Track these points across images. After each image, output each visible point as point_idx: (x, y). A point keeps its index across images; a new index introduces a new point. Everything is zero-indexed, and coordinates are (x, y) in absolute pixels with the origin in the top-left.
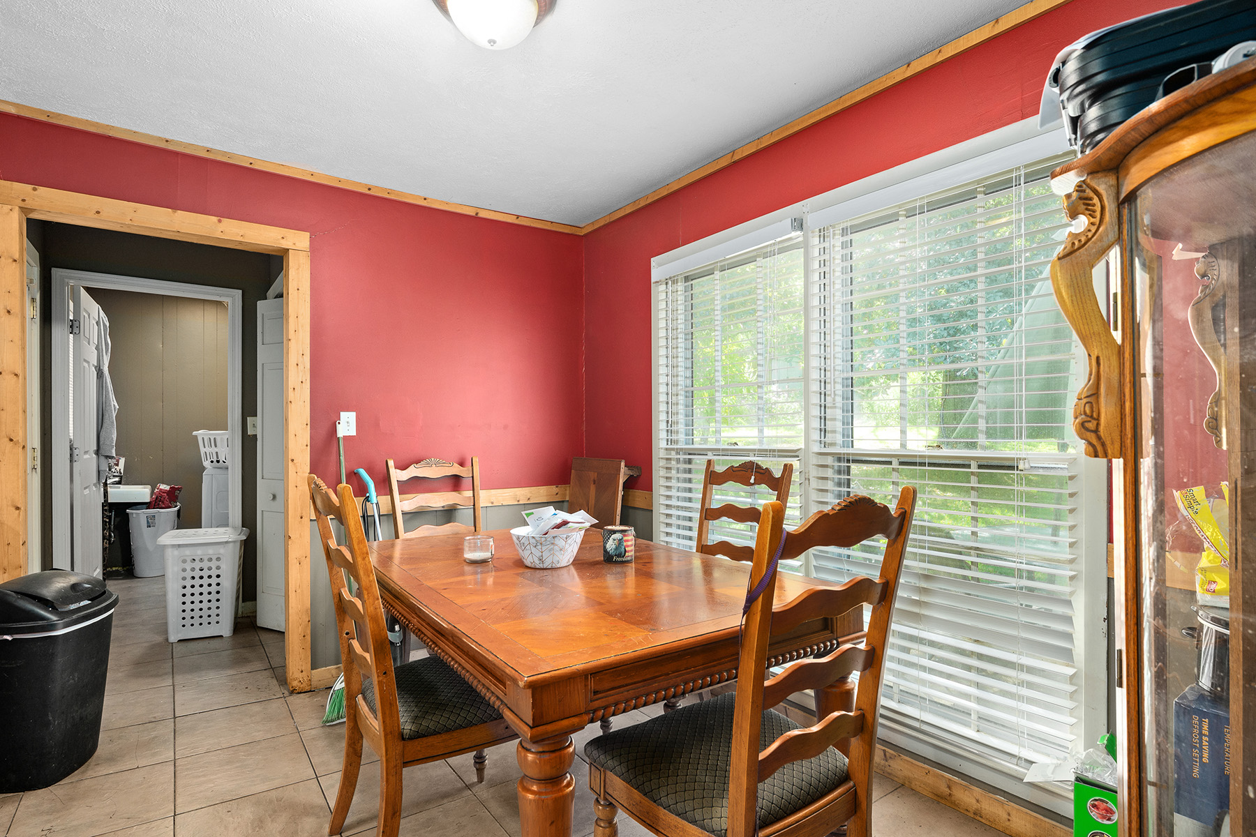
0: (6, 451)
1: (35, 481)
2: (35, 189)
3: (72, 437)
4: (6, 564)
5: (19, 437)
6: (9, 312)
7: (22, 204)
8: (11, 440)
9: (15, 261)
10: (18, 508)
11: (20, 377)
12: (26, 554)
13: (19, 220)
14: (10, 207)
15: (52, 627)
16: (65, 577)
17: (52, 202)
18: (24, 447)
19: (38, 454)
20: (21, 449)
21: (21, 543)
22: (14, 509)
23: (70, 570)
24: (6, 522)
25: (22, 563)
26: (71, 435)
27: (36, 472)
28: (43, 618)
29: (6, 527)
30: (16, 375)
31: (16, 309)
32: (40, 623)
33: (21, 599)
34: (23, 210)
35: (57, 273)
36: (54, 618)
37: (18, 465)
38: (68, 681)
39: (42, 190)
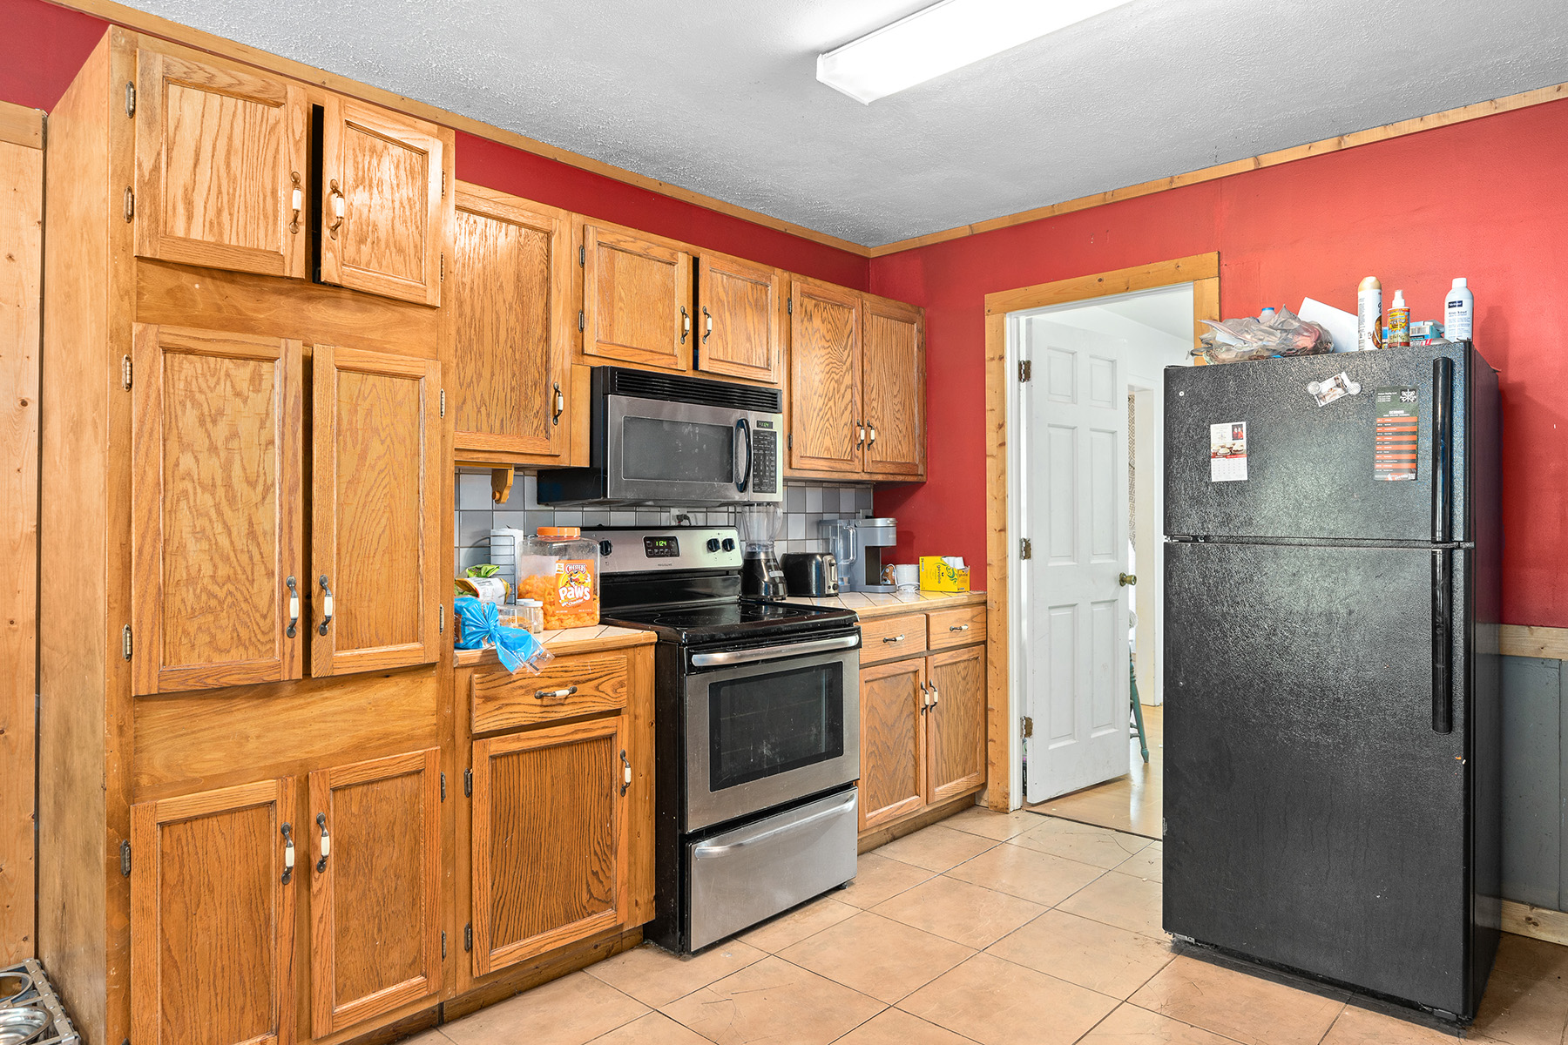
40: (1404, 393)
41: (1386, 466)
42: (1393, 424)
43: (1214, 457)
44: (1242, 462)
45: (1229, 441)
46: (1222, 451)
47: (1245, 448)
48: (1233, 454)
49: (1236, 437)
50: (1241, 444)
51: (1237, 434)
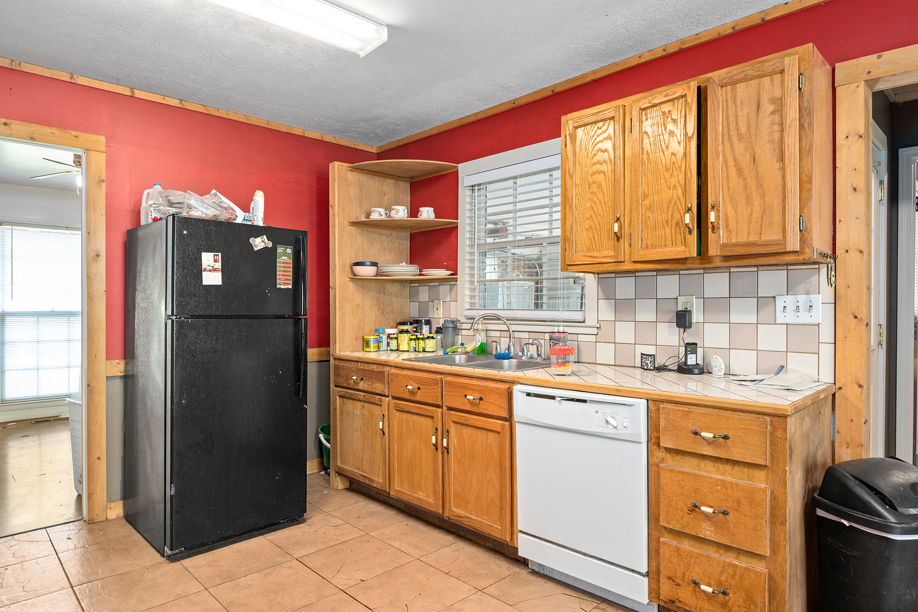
0: (851, 328)
1: (881, 356)
2: (879, 57)
3: (917, 315)
4: (849, 439)
5: (862, 314)
6: (855, 189)
7: (868, 77)
8: (856, 317)
9: (861, 136)
10: (860, 386)
11: (865, 254)
12: (868, 433)
13: (865, 94)
14: (856, 84)
15: (888, 529)
16: (905, 472)
17: (897, 63)
18: (867, 324)
19: (884, 330)
20: (864, 326)
21: (863, 421)
22: (856, 386)
23: (912, 463)
24: (850, 398)
25: (863, 442)
26: (916, 312)
27: (882, 348)
28: (879, 515)
29: (849, 403)
30: (861, 252)
31: (861, 186)
32: (877, 519)
33: (859, 486)
34: (870, 83)
35: (903, 153)
36: (891, 519)
37: (861, 343)
38: (905, 595)
39: (887, 55)
40: (287, 249)
41: (281, 281)
42: (284, 263)
43: (204, 271)
44: (219, 275)
45: (212, 263)
46: (209, 268)
47: (220, 267)
48: (215, 270)
49: (216, 261)
50: (218, 265)
51: (216, 259)
